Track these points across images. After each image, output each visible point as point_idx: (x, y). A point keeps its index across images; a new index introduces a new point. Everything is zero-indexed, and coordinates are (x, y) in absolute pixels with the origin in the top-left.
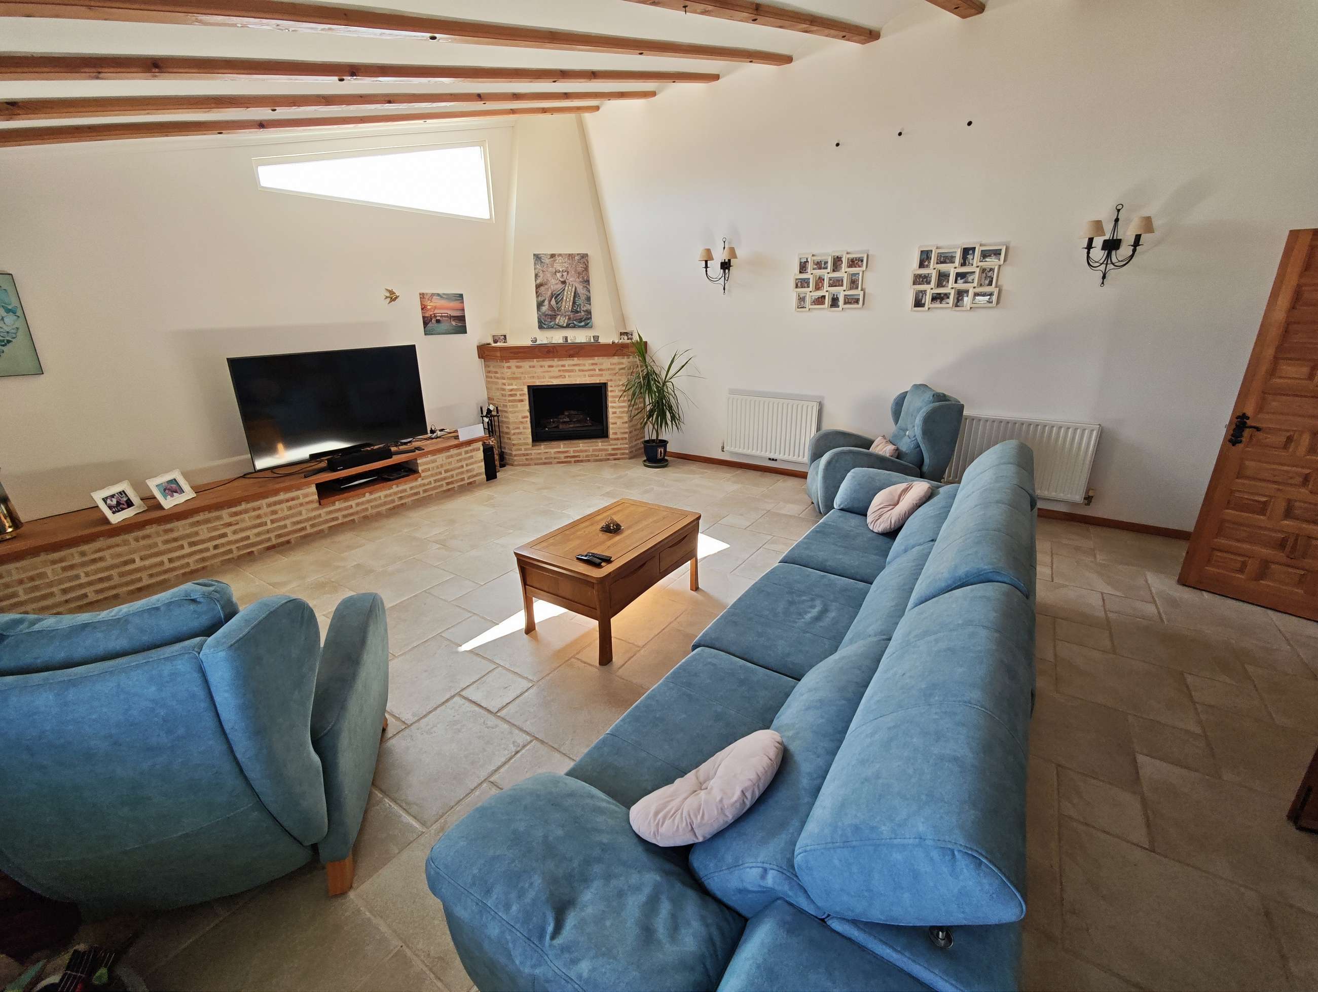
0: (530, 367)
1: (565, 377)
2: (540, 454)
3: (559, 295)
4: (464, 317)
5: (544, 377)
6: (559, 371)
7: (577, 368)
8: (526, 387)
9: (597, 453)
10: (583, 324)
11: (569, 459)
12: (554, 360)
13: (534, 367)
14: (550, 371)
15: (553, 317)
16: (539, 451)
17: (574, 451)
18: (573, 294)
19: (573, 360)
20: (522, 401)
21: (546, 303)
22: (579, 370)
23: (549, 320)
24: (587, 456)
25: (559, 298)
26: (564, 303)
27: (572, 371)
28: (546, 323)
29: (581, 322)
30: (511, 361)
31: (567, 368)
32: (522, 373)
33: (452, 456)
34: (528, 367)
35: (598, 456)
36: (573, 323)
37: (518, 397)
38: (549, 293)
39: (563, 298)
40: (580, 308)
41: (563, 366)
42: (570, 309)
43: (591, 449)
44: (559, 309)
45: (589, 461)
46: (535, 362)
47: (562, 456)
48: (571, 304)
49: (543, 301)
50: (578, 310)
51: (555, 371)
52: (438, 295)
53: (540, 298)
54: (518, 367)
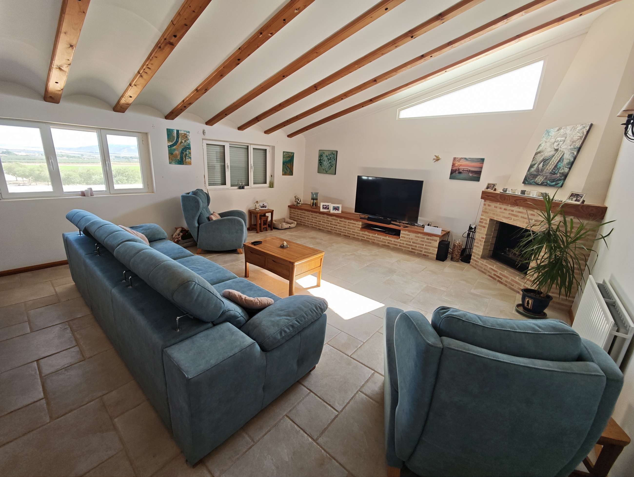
0: (495, 207)
1: (511, 219)
2: (483, 264)
3: (547, 160)
4: (481, 172)
5: (500, 216)
6: (509, 214)
7: (520, 215)
8: (489, 219)
9: (513, 283)
10: (554, 183)
11: (495, 277)
12: (508, 206)
13: (496, 207)
14: (504, 213)
15: (535, 176)
16: (483, 263)
17: (500, 274)
18: (559, 159)
19: (520, 208)
20: (484, 227)
21: (536, 166)
22: (521, 217)
23: (532, 178)
24: (506, 281)
25: (547, 162)
26: (548, 166)
27: (516, 216)
28: (529, 180)
29: (553, 182)
30: (487, 201)
31: (514, 213)
32: (490, 210)
33: (419, 237)
34: (493, 207)
35: (513, 286)
36: (547, 183)
37: (483, 225)
38: (542, 158)
39: (550, 162)
40: (558, 171)
41: (512, 211)
42: (550, 171)
43: (511, 278)
44: (542, 170)
45: (506, 285)
46: (498, 205)
47: (493, 272)
48: (553, 167)
49: (534, 165)
50: (556, 172)
51: (507, 214)
52: (465, 159)
53: (534, 162)
54: (489, 205)
